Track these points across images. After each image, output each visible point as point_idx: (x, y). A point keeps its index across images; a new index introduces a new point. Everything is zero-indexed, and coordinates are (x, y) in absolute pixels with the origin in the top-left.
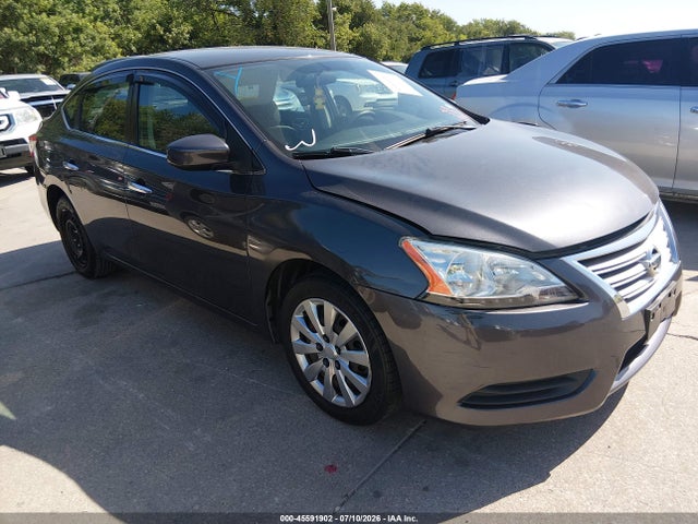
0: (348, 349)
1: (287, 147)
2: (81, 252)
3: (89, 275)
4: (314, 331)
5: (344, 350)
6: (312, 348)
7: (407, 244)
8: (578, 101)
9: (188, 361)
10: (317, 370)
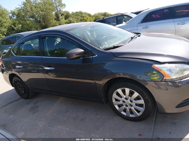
0: (135, 100)
1: (101, 48)
2: (23, 92)
3: (27, 98)
4: (121, 97)
5: (134, 101)
6: (121, 102)
7: (154, 66)
8: (148, 26)
9: (75, 115)
10: (123, 109)
